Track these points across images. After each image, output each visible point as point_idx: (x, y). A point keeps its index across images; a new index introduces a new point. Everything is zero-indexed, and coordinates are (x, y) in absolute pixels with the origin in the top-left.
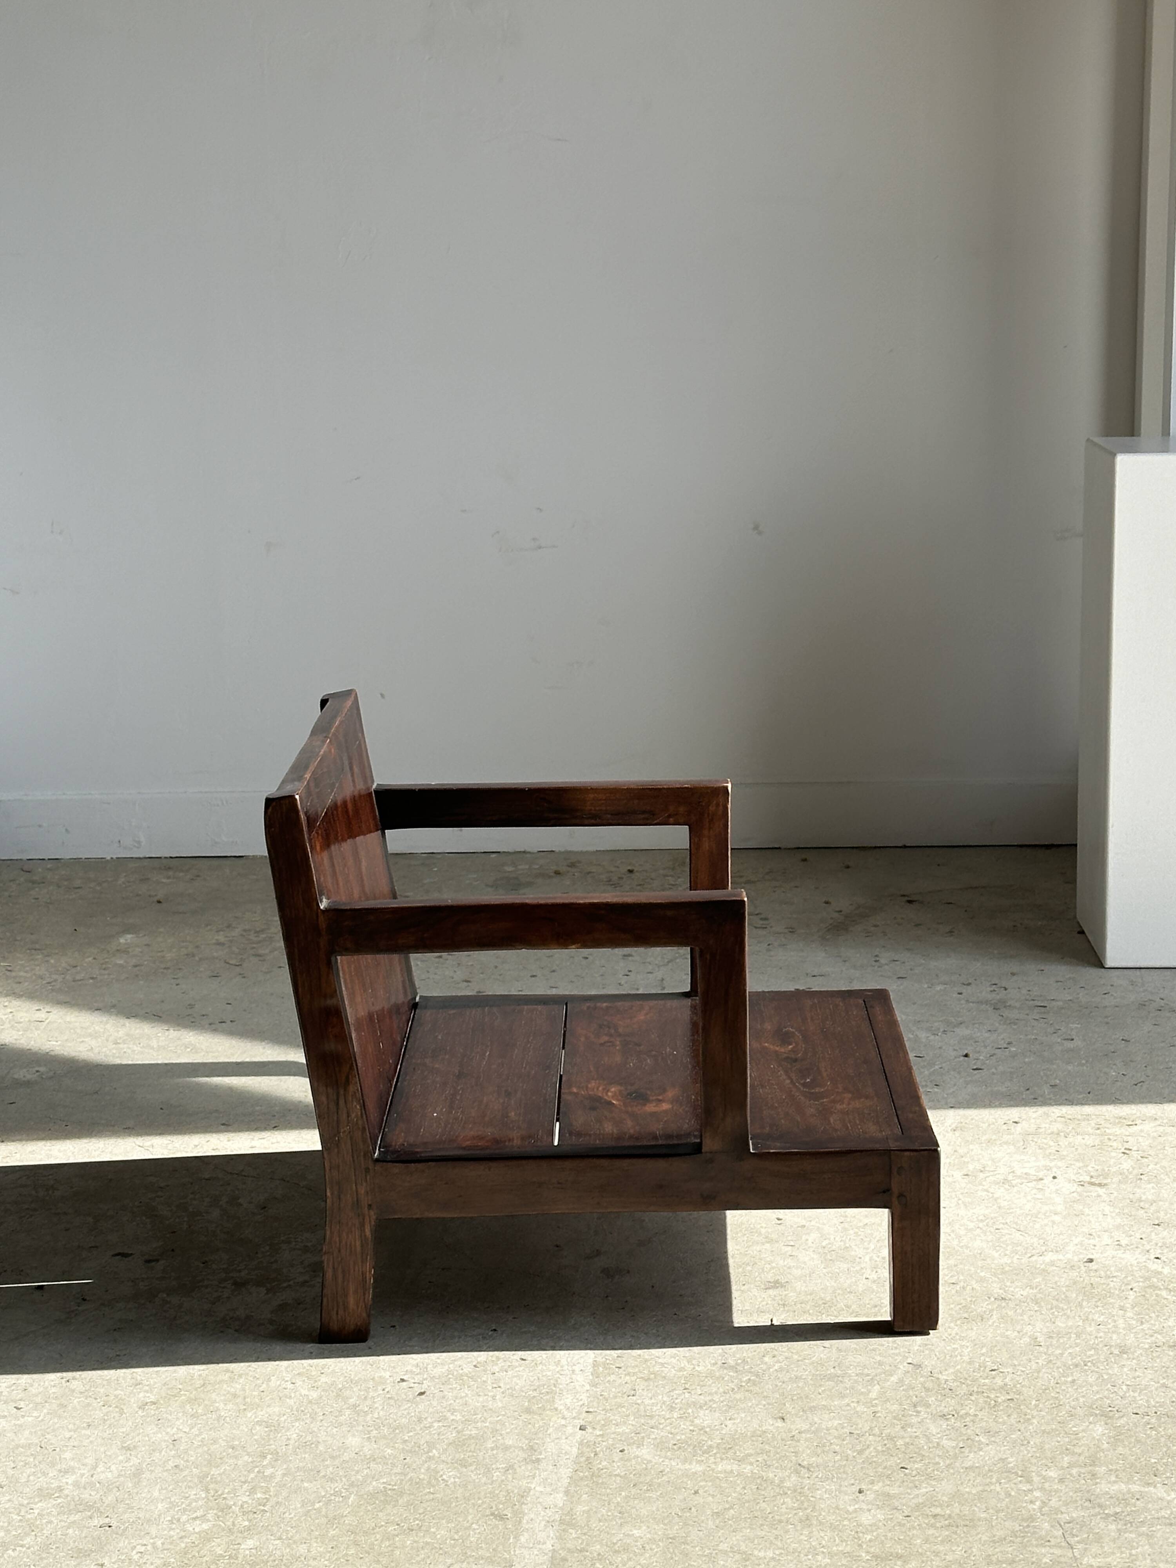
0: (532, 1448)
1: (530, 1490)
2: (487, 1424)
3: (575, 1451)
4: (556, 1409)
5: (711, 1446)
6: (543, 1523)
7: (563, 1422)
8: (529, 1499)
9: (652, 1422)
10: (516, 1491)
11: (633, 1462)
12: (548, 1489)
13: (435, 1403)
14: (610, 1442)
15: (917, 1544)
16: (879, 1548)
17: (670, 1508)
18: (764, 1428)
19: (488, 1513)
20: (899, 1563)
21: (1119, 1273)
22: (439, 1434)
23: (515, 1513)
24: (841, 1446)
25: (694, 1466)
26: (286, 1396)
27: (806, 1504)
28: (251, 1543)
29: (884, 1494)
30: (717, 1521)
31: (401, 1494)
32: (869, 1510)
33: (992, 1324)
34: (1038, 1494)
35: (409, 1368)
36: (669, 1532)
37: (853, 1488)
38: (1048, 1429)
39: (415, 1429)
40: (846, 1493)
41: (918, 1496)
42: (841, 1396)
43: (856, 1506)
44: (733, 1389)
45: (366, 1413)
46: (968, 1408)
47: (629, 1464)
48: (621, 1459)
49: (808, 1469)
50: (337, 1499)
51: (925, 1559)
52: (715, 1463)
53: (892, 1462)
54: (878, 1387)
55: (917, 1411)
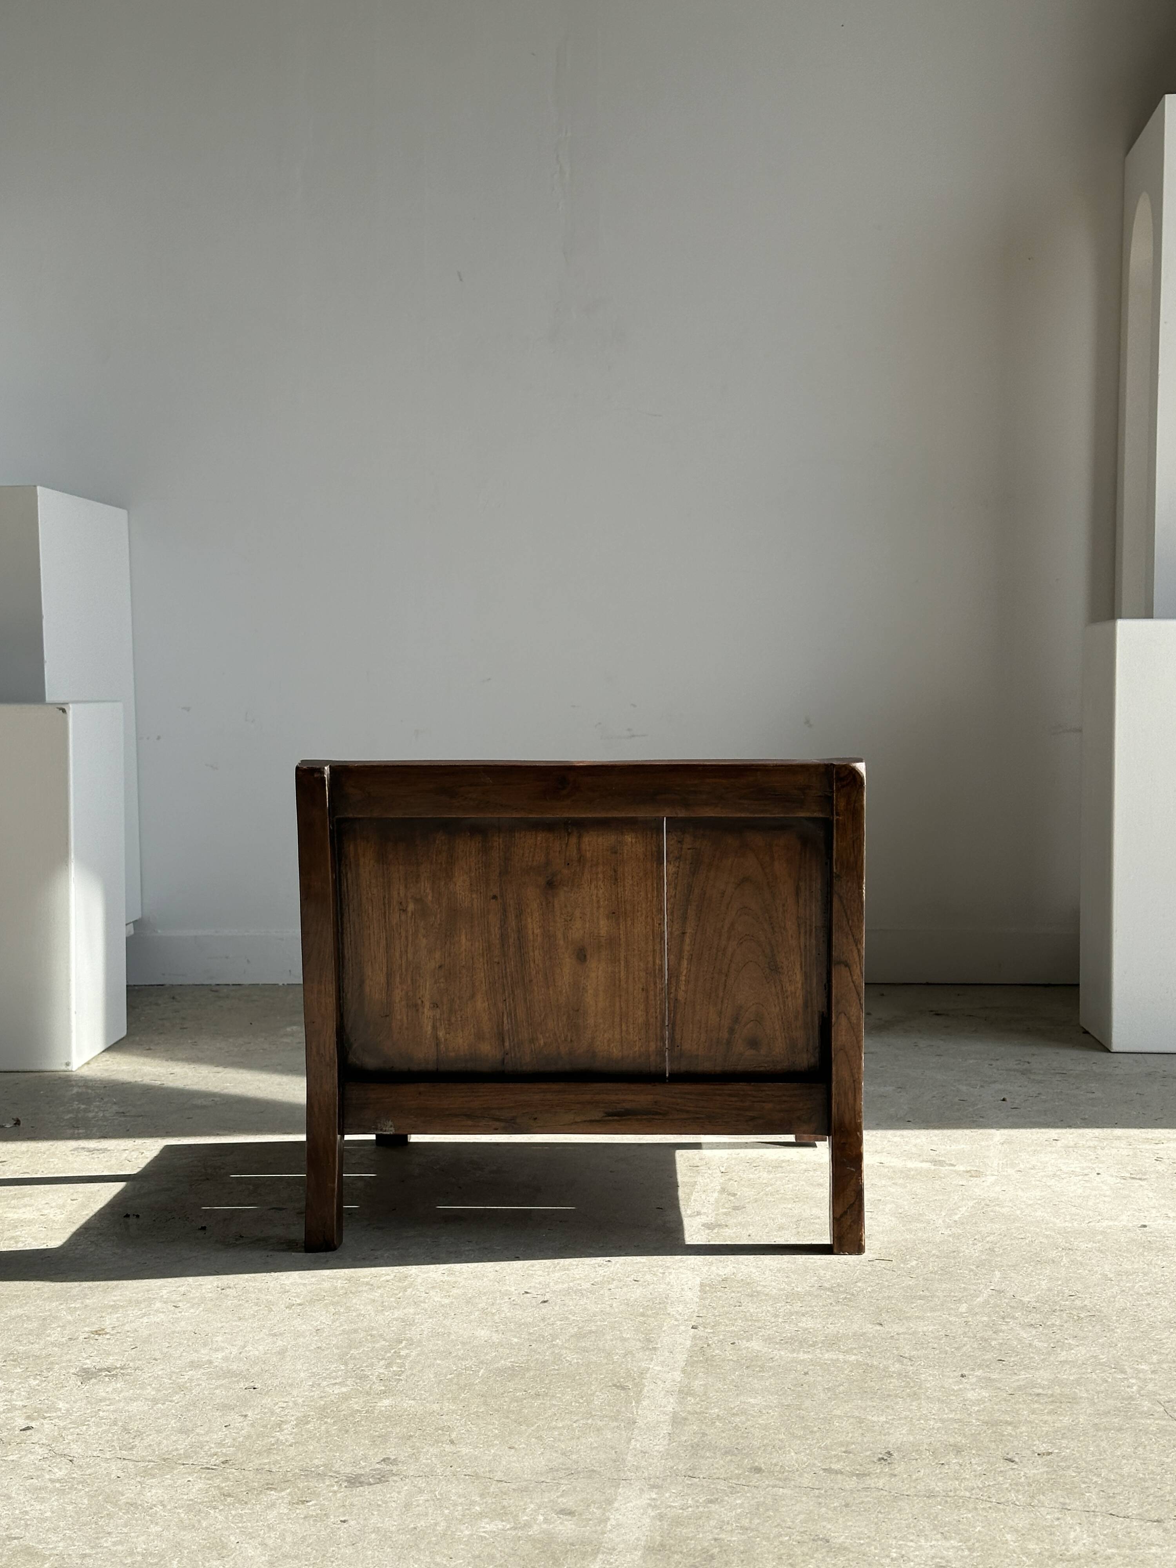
0: (649, 1341)
1: (649, 1369)
2: (606, 1323)
3: (688, 1343)
4: (669, 1314)
5: (816, 1342)
6: (663, 1392)
7: (676, 1323)
8: (648, 1375)
9: (760, 1325)
10: (636, 1370)
11: (744, 1351)
12: (667, 1369)
13: (557, 1308)
14: (721, 1337)
15: (1024, 1414)
16: (988, 1417)
17: (783, 1384)
18: (864, 1331)
19: (610, 1384)
20: (1010, 1428)
21: (1172, 1235)
22: (561, 1329)
23: (636, 1385)
24: (938, 1344)
25: (802, 1356)
26: (421, 1302)
27: (912, 1384)
28: (387, 1402)
29: (985, 1378)
30: (829, 1394)
31: (528, 1370)
32: (973, 1389)
33: (1064, 1265)
34: (1134, 1381)
35: (532, 1285)
36: (784, 1401)
37: (956, 1374)
38: (1132, 1336)
39: (539, 1326)
40: (949, 1377)
41: (1018, 1380)
42: (933, 1310)
43: (961, 1386)
44: (831, 1304)
45: (493, 1314)
46: (1053, 1321)
47: (740, 1353)
48: (732, 1349)
49: (910, 1359)
50: (468, 1372)
51: (1034, 1425)
52: (822, 1354)
53: (989, 1356)
54: (966, 1305)
55: (1006, 1322)
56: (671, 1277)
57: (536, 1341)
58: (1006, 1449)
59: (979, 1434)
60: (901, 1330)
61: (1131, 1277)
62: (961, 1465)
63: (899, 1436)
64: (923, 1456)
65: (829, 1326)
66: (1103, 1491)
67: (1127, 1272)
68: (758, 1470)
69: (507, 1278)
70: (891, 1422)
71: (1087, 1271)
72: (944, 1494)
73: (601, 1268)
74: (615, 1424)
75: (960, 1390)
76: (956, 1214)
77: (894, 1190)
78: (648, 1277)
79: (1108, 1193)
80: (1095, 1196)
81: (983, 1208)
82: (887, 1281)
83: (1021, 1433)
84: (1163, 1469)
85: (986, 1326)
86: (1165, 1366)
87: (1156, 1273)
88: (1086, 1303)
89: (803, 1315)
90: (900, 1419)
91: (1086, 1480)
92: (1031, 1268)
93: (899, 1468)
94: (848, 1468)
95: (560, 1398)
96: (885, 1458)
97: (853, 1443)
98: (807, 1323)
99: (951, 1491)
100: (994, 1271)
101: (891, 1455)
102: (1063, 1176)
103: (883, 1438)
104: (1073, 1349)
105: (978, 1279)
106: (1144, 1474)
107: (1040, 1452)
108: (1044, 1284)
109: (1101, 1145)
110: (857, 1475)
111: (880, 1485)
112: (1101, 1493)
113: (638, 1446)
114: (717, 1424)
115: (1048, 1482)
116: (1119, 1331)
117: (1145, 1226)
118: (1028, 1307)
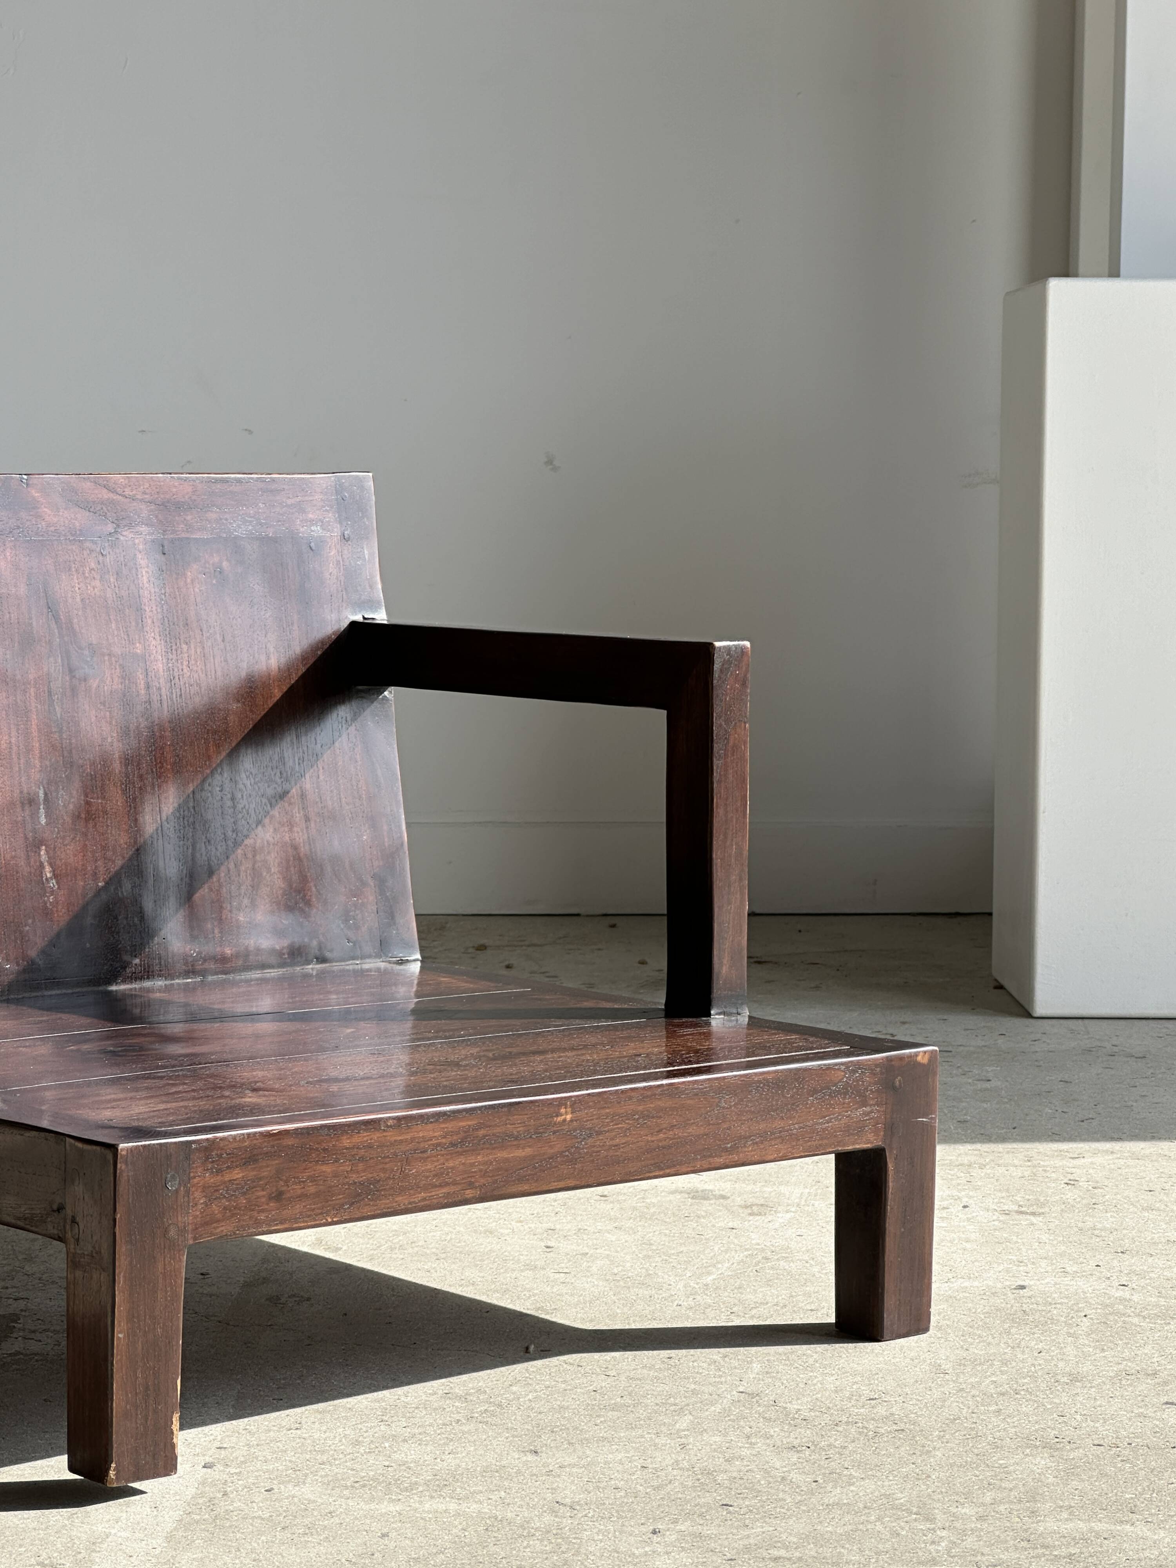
3: (187, 1491)
5: (416, 1483)
11: (286, 1502)
14: (251, 1480)
18: (503, 1463)
24: (627, 1481)
25: (385, 1507)
27: (563, 1548)
29: (692, 1534)
32: (667, 1553)
37: (644, 1529)
38: (959, 1461)
40: (631, 1534)
41: (748, 1537)
42: (631, 1427)
43: (647, 1549)
44: (458, 1421)
46: (832, 1439)
47: (277, 1505)
48: (265, 1500)
49: (571, 1507)
52: (421, 1502)
53: (708, 1499)
54: (691, 1417)
55: (751, 1444)
60: (568, 1460)
61: (979, 1368)
65: (445, 1457)
71: (908, 1360)
75: (646, 1554)
76: (709, 1273)
79: (973, 1237)
82: (565, 1382)
85: (715, 1450)
86: (1002, 1508)
87: (1023, 1361)
88: (893, 1410)
89: (405, 1441)
92: (815, 1356)
98: (408, 1453)
104: (853, 1484)
116: (939, 1454)
117: (1022, 1287)
118: (794, 1419)
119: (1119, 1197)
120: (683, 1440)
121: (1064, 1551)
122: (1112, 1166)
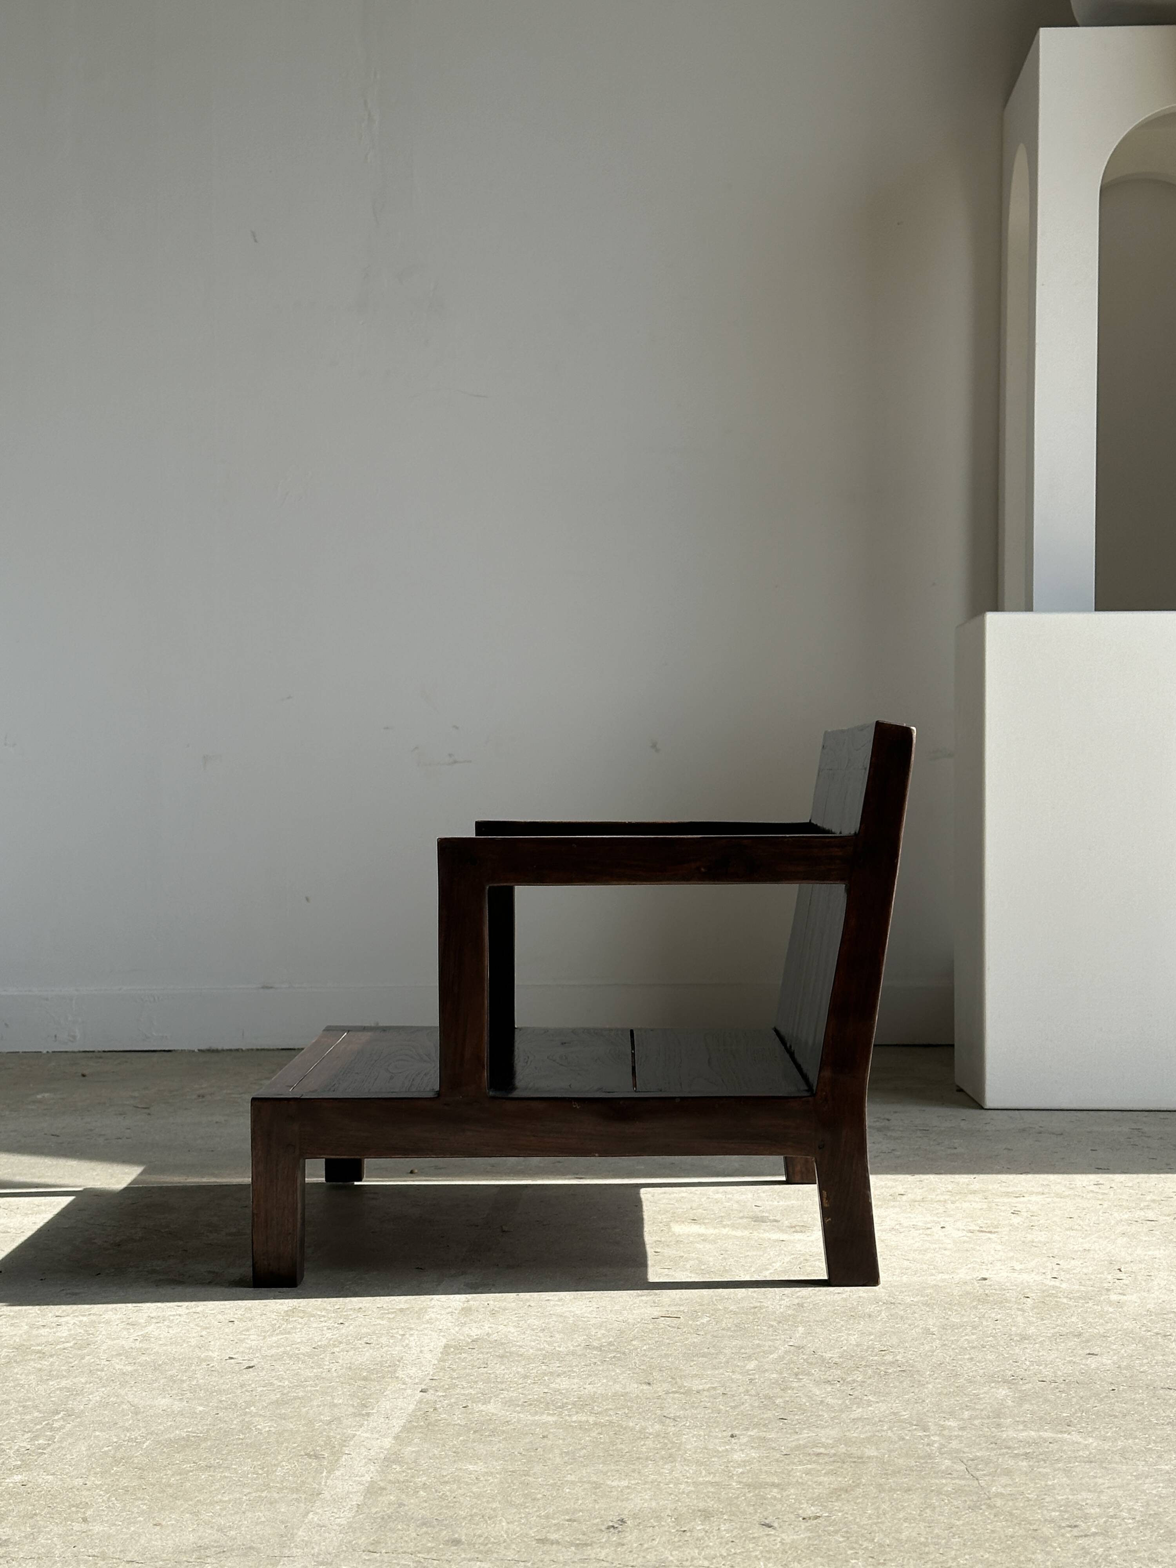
1: (354, 1436)
2: (318, 1388)
3: (412, 1407)
4: (397, 1378)
5: (566, 1403)
6: (364, 1461)
7: (404, 1387)
8: (352, 1443)
9: (504, 1386)
10: (338, 1437)
11: (476, 1415)
12: (377, 1436)
13: (262, 1375)
14: (453, 1400)
15: (796, 1476)
16: (752, 1478)
17: (513, 1448)
18: (628, 1390)
19: (302, 1453)
20: (775, 1490)
21: (1015, 1287)
22: (260, 1396)
23: (333, 1454)
24: (713, 1403)
25: (545, 1418)
26: (97, 1370)
27: (669, 1446)
28: (18, 1478)
29: (759, 1438)
30: (566, 1458)
31: (206, 1440)
32: (742, 1450)
33: (881, 1320)
34: (936, 1438)
35: (241, 1349)
36: (510, 1467)
37: (725, 1434)
38: (945, 1391)
39: (235, 1393)
40: (716, 1437)
41: (798, 1440)
42: (715, 1368)
43: (727, 1447)
45: (183, 1381)
46: (855, 1377)
47: (471, 1416)
48: (462, 1413)
49: (674, 1419)
50: (130, 1444)
51: (805, 1487)
52: (570, 1416)
53: (769, 1414)
54: (756, 1362)
55: (799, 1379)
56: (412, 1339)
57: (226, 1408)
58: (765, 1514)
59: (737, 1498)
60: (672, 1389)
61: (956, 1331)
62: (707, 1532)
63: (641, 1501)
64: (663, 1523)
65: (587, 1386)
66: (872, 1558)
67: (954, 1326)
68: (457, 1542)
69: (212, 1343)
70: (633, 1486)
71: (907, 1326)
72: (678, 1563)
73: (330, 1331)
74: (295, 1496)
75: (727, 1450)
76: (767, 1269)
77: (701, 1246)
78: (384, 1340)
79: (949, 1246)
80: (934, 1250)
81: (800, 1263)
82: (669, 1338)
83: (788, 1496)
84: (950, 1532)
85: (774, 1383)
86: (976, 1421)
87: (986, 1325)
88: (898, 1358)
89: (559, 1375)
90: (646, 1483)
91: (855, 1546)
92: (842, 1323)
93: (631, 1537)
94: (567, 1539)
95: (235, 1469)
96: (616, 1526)
97: (581, 1511)
98: (563, 1383)
99: (687, 1560)
100: (798, 1326)
101: (625, 1522)
102: (902, 1230)
103: (620, 1504)
104: (871, 1406)
105: (776, 1335)
106: (927, 1538)
107: (805, 1516)
108: (853, 1340)
109: (953, 1199)
110: (578, 1545)
111: (602, 1556)
112: (870, 1560)
113: (316, 1519)
114: (422, 1493)
115: (808, 1549)
116: (930, 1386)
117: (985, 1279)
118: (828, 1363)
119: (1049, 1221)
120: (751, 1377)
121: (1022, 1451)
122: (1044, 1202)
